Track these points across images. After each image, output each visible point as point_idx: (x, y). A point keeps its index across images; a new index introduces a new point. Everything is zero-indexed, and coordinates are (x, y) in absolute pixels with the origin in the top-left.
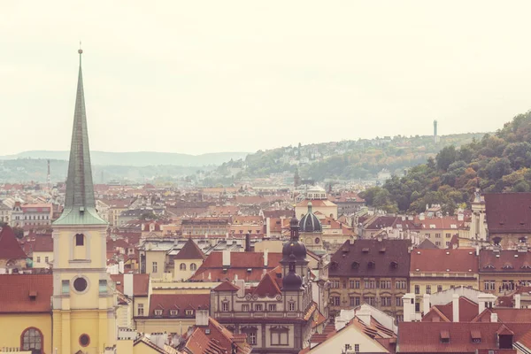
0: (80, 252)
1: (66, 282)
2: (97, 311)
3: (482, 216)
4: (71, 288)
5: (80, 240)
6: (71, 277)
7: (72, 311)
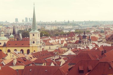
0: (34, 37)
1: (31, 42)
5: (34, 35)
7: (32, 47)
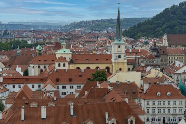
2: (123, 63)
3: (167, 40)
4: (118, 58)
6: (118, 55)
7: (118, 63)
